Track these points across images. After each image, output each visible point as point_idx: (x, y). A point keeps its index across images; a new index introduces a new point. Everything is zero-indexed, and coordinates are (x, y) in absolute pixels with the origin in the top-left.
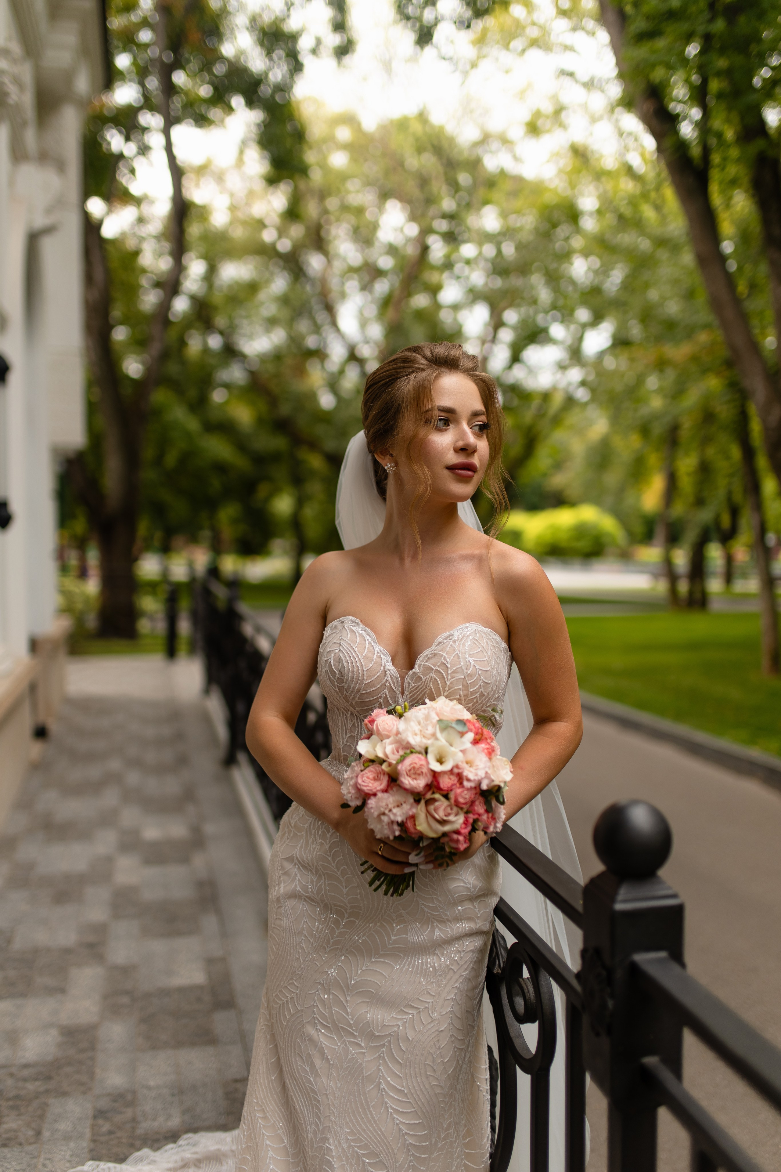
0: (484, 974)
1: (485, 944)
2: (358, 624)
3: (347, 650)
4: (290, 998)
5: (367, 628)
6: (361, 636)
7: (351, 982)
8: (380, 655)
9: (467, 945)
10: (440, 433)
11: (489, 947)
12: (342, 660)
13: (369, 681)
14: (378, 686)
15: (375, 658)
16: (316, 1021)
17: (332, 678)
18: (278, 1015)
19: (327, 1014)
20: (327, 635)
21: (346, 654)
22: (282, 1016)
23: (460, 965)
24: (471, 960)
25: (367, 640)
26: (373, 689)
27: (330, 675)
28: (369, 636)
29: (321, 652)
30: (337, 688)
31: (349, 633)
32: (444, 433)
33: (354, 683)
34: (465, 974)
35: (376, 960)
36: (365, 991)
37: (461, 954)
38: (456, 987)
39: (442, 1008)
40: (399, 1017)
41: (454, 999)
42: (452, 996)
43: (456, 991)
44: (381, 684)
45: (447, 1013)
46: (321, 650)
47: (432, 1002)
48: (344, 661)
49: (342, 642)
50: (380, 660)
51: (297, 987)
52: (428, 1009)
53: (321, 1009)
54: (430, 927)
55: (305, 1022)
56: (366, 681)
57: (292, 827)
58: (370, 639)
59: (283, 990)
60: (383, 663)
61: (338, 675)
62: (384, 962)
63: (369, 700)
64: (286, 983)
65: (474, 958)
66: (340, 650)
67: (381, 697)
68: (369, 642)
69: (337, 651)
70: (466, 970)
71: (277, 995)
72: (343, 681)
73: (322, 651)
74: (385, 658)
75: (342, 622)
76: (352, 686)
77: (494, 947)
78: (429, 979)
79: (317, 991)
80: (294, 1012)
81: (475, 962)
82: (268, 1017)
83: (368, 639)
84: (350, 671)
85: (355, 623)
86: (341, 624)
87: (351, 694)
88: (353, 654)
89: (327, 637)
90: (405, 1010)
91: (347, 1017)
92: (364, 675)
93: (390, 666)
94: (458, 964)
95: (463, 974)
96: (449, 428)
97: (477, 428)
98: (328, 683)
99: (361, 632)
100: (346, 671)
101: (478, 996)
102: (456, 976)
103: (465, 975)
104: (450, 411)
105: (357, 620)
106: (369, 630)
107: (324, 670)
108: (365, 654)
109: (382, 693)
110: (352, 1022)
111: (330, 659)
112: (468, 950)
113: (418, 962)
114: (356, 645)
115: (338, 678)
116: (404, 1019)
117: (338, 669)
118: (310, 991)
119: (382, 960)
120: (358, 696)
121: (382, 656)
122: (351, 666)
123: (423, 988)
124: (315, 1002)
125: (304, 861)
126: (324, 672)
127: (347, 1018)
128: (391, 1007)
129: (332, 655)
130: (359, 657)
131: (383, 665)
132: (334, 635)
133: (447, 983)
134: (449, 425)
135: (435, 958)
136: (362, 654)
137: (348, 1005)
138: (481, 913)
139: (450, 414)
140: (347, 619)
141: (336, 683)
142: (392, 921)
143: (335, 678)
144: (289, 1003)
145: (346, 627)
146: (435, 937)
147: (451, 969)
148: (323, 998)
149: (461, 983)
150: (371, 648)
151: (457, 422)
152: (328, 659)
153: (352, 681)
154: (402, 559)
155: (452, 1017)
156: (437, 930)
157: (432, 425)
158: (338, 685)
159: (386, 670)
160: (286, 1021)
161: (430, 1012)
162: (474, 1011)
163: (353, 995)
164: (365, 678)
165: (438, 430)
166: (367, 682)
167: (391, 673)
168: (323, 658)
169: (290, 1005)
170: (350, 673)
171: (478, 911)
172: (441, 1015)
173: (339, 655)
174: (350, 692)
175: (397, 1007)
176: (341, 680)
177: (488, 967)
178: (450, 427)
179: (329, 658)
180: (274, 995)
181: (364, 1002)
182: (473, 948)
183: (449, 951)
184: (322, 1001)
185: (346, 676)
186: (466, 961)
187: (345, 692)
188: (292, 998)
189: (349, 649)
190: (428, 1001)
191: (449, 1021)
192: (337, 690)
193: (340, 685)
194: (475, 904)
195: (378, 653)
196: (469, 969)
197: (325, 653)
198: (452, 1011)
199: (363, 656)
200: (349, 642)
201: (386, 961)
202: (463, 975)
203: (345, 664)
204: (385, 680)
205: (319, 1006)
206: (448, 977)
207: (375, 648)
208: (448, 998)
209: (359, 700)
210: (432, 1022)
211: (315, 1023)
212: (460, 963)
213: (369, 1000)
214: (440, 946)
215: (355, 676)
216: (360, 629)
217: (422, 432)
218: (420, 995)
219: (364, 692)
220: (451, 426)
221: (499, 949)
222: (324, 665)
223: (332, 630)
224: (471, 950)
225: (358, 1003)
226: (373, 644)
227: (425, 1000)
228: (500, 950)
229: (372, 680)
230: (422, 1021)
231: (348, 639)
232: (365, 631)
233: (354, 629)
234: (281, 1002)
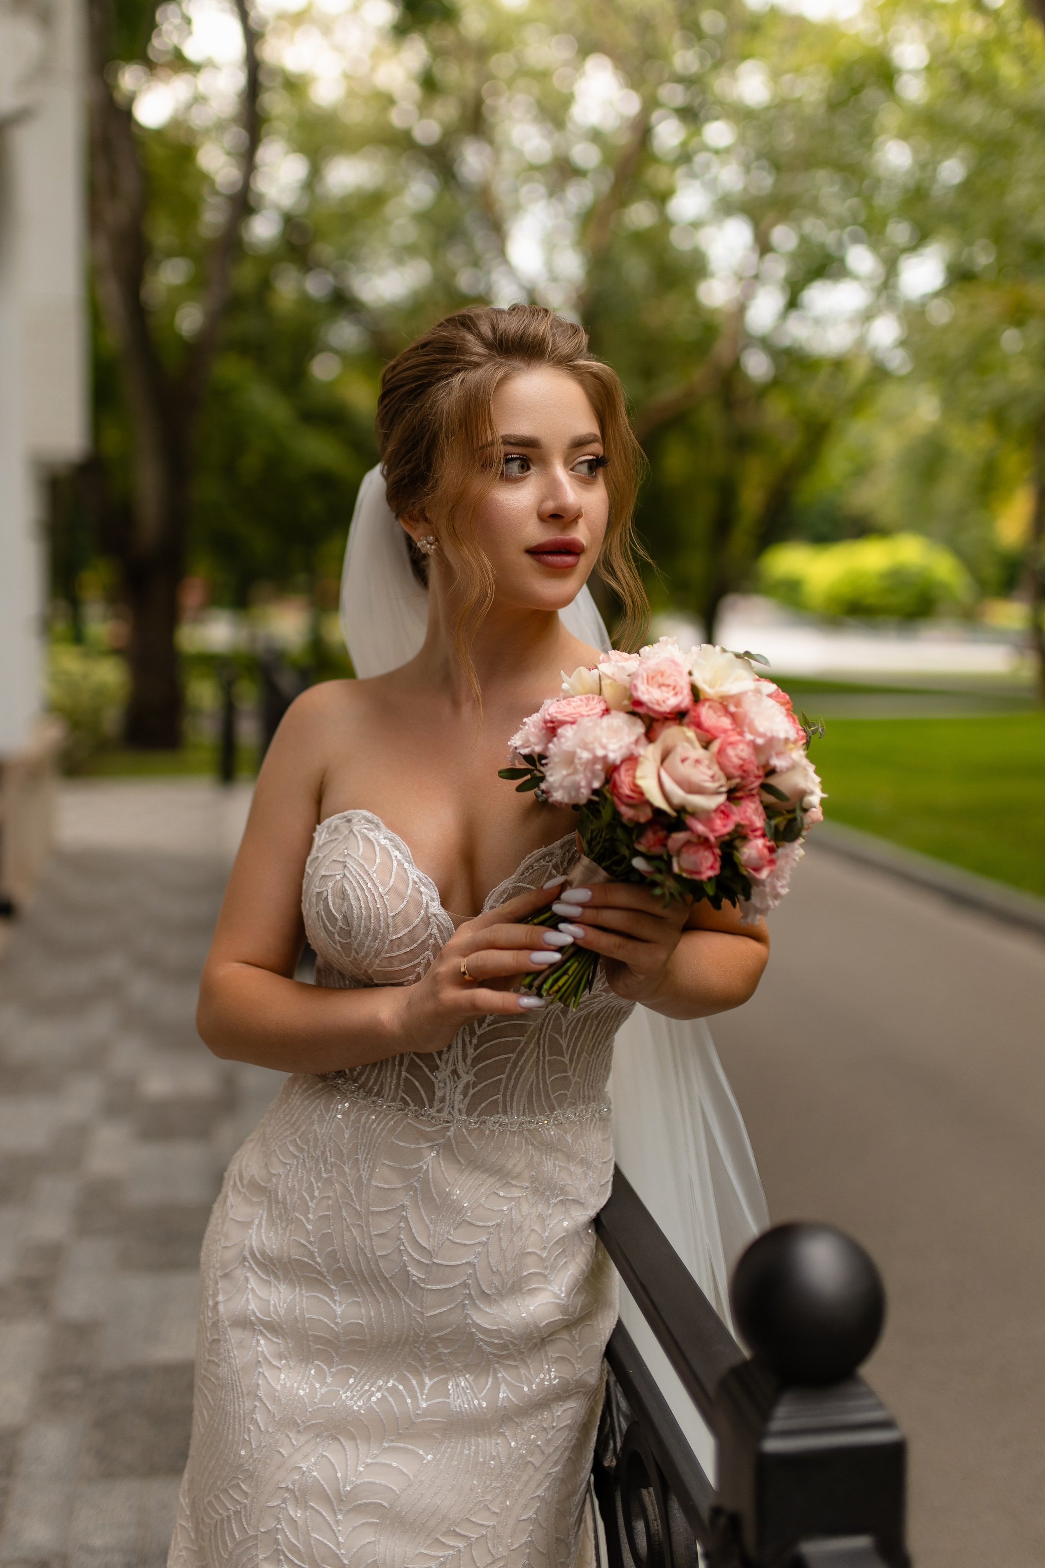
0: (589, 1465)
1: (592, 1411)
2: (377, 826)
3: (358, 877)
4: (234, 1513)
5: (394, 835)
6: (384, 849)
7: (345, 1486)
8: (419, 887)
9: (558, 1416)
10: (513, 486)
11: (599, 1414)
12: (348, 895)
13: (399, 936)
14: (415, 945)
15: (409, 892)
16: (282, 1557)
17: (330, 928)
18: (212, 1537)
19: (300, 1547)
20: (321, 843)
21: (355, 884)
22: (220, 1542)
23: (547, 1456)
24: (566, 1444)
25: (394, 858)
26: (404, 951)
27: (326, 921)
28: (398, 849)
29: (308, 873)
30: (338, 945)
31: (361, 843)
32: (520, 484)
33: (370, 938)
34: (554, 1470)
35: (392, 1444)
36: (371, 1503)
37: (548, 1434)
38: (538, 1496)
39: (511, 1537)
40: (433, 1553)
41: (535, 1519)
42: (531, 1513)
43: (539, 1504)
44: (420, 941)
45: (520, 1546)
46: (309, 870)
47: (494, 1526)
48: (351, 897)
49: (350, 863)
50: (417, 896)
51: (246, 1493)
52: (487, 1538)
53: (290, 1536)
54: (490, 1380)
55: (260, 1557)
56: (393, 935)
57: (243, 1186)
58: (400, 856)
59: (221, 1495)
60: (424, 902)
61: (340, 923)
62: (406, 1450)
63: (397, 968)
64: (225, 1483)
65: (571, 1440)
66: (345, 875)
67: (419, 964)
68: (399, 861)
69: (338, 877)
70: (556, 1463)
71: (210, 1502)
72: (350, 934)
73: (310, 872)
74: (429, 892)
75: (349, 821)
76: (367, 943)
77: (607, 1414)
78: (488, 1482)
79: (283, 1503)
80: (242, 1538)
81: (574, 1447)
82: (193, 1535)
83: (396, 857)
84: (363, 917)
85: (373, 823)
86: (347, 824)
87: (365, 958)
88: (369, 885)
89: (320, 847)
90: (444, 1540)
91: (338, 1552)
92: (388, 924)
93: (436, 907)
94: (543, 1453)
95: (551, 1471)
96: (528, 476)
97: (584, 468)
98: (323, 934)
99: (383, 842)
100: (355, 916)
101: (576, 1509)
102: (539, 1476)
103: (556, 1472)
104: (531, 443)
105: (376, 819)
106: (398, 839)
107: (314, 910)
108: (390, 885)
109: (422, 957)
110: (346, 1562)
111: (325, 892)
112: (561, 1426)
113: (469, 1450)
114: (375, 868)
115: (341, 928)
116: (442, 1557)
117: (340, 912)
118: (269, 1502)
119: (402, 1445)
120: (377, 962)
121: (423, 889)
122: (365, 908)
123: (478, 1500)
124: (279, 1522)
125: (263, 1253)
126: (315, 915)
127: (337, 1554)
128: (418, 1534)
129: (331, 884)
130: (380, 890)
131: (424, 905)
132: (333, 845)
133: (522, 1490)
134: (529, 469)
135: (499, 1441)
136: (385, 885)
137: (340, 1528)
138: (583, 1350)
139: (530, 449)
140: (358, 815)
141: (337, 937)
142: (420, 1368)
143: (334, 928)
144: (233, 1522)
145: (355, 832)
146: (500, 1402)
147: (530, 1462)
148: (293, 1516)
149: (548, 1488)
150: (402, 873)
151: (544, 462)
152: (322, 892)
153: (367, 934)
154: (456, 705)
155: (529, 1553)
156: (503, 1387)
157: (494, 470)
158: (341, 940)
159: (429, 915)
160: (227, 1553)
161: (490, 1545)
162: (569, 1535)
163: (348, 1511)
164: (391, 930)
165: (506, 478)
166: (395, 937)
167: (439, 921)
168: (313, 887)
169: (234, 1525)
170: (363, 921)
171: (579, 1345)
172: (510, 1550)
173: (343, 886)
174: (362, 954)
175: (429, 1535)
176: (346, 932)
177: (596, 1451)
178: (532, 471)
179: (324, 889)
180: (206, 1501)
181: (368, 1524)
182: (570, 1422)
183: (525, 1429)
184: (293, 1522)
185: (355, 925)
186: (557, 1447)
187: (353, 953)
188: (237, 1513)
189: (362, 874)
190: (486, 1523)
191: (524, 1561)
192: (339, 948)
193: (345, 941)
194: (574, 1332)
195: (415, 882)
196: (562, 1462)
197: (317, 879)
198: (530, 1541)
199: (387, 889)
200: (362, 862)
201: (410, 1447)
202: (552, 1473)
203: (353, 902)
204: (427, 934)
205: (286, 1530)
206: (525, 1478)
207: (409, 873)
208: (522, 1518)
209: (380, 969)
210: (493, 1563)
211: (280, 1560)
212: (546, 1452)
213: (377, 1521)
214: (510, 1419)
215: (373, 925)
216: (382, 837)
217: (477, 485)
218: (472, 1512)
219: (388, 955)
220: (533, 469)
221: (616, 1420)
222: (314, 900)
223: (330, 835)
224: (567, 1425)
225: (358, 1526)
226: (406, 865)
227: (480, 1522)
228: (619, 1421)
229: (403, 933)
230: (475, 1562)
231: (359, 856)
232: (391, 840)
233: (371, 835)
234: (219, 1517)
